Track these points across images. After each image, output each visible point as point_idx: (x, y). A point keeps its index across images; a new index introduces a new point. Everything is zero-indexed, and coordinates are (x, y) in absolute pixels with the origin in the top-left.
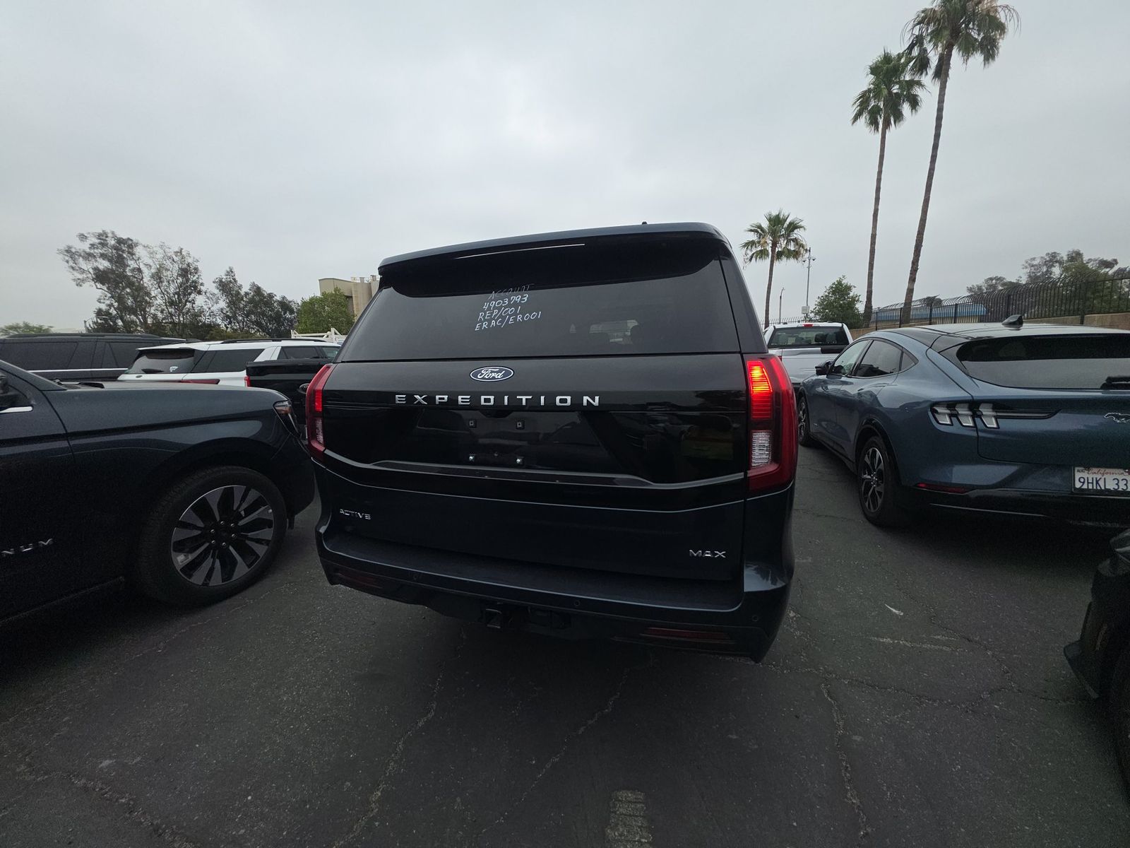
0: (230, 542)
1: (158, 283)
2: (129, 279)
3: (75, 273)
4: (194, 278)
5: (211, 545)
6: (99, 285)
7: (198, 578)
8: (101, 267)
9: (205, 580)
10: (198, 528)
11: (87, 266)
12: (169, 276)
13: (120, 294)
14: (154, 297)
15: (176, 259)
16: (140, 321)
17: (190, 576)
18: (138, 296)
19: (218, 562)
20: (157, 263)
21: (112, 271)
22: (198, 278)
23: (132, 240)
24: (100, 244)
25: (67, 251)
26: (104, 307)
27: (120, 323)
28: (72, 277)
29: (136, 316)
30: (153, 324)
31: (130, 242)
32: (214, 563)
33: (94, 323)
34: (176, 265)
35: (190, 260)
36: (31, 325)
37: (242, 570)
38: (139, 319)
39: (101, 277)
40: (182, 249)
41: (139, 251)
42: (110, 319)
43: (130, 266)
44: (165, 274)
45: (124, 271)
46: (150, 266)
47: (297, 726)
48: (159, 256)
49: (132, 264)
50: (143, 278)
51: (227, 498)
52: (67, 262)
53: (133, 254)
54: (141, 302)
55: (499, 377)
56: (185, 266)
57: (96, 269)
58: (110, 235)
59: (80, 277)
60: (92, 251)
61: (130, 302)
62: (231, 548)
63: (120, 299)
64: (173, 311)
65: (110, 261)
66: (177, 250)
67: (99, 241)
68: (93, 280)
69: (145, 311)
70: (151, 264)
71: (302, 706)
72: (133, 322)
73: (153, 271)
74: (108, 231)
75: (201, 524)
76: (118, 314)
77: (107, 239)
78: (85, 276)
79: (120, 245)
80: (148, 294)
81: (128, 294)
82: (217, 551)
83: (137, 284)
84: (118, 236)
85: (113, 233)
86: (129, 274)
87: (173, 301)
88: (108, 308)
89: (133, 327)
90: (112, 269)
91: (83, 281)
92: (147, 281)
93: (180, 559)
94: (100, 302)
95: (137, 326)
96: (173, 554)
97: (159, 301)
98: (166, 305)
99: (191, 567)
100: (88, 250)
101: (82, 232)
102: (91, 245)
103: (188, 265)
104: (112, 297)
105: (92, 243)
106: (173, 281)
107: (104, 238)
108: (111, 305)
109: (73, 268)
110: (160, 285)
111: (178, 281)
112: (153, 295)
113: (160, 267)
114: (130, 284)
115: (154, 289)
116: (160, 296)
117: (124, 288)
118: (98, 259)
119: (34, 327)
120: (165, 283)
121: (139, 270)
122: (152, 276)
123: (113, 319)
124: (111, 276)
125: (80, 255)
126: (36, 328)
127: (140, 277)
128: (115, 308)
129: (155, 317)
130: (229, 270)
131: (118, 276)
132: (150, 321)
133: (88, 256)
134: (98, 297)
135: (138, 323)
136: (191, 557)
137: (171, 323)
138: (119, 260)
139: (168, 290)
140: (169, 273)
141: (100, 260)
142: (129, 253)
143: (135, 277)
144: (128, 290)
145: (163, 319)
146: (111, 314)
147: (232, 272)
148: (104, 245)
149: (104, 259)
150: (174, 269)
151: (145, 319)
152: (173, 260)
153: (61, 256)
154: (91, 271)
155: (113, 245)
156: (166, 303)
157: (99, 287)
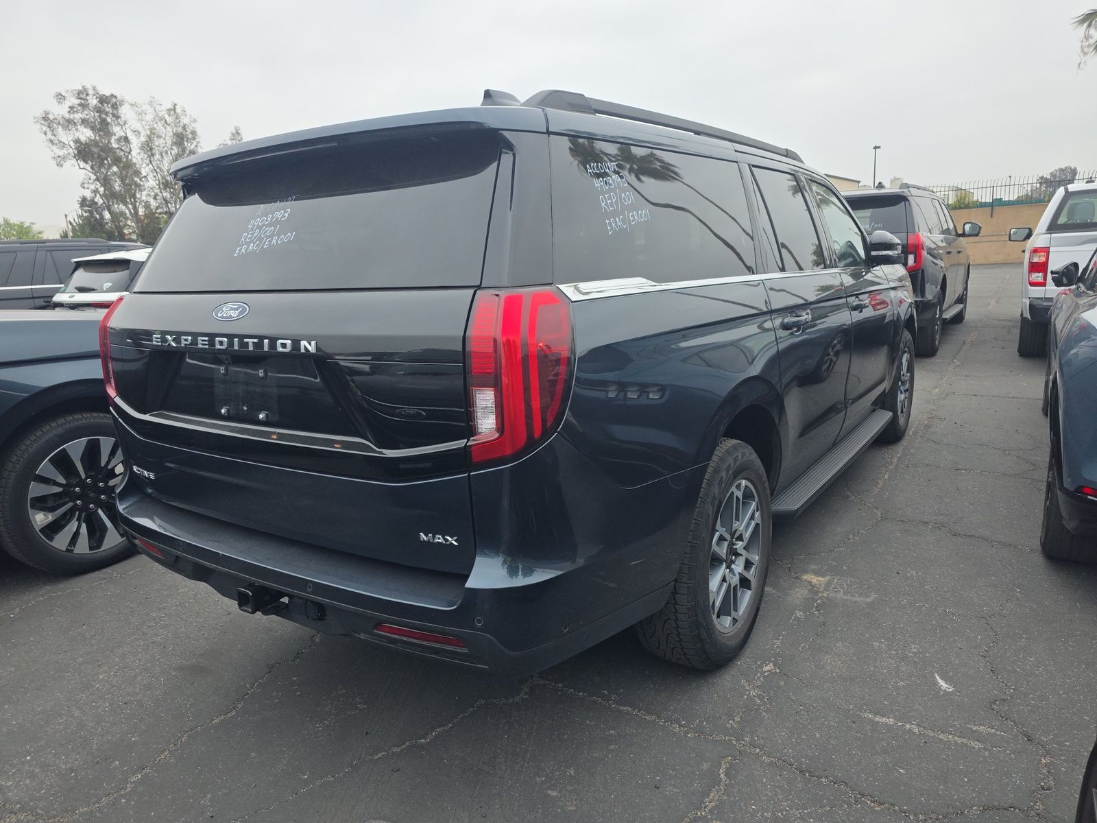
0: (100, 504)
1: (149, 157)
2: (115, 152)
3: (54, 148)
4: (192, 147)
5: (76, 504)
6: (82, 164)
7: (60, 542)
8: (83, 139)
9: (69, 545)
10: (59, 485)
11: (66, 137)
12: (162, 146)
13: (106, 176)
14: (145, 177)
15: (169, 119)
16: (130, 212)
17: (51, 539)
18: (126, 176)
19: (84, 526)
20: (147, 127)
21: (96, 143)
22: (196, 146)
23: (116, 97)
24: (79, 105)
25: (45, 119)
26: (88, 194)
27: (107, 215)
28: (52, 154)
29: (125, 204)
30: (146, 216)
31: (114, 100)
32: (79, 527)
33: (80, 217)
34: (169, 129)
35: (185, 121)
36: (11, 222)
37: (113, 539)
38: (130, 211)
39: (84, 152)
40: (175, 105)
41: (125, 111)
42: (96, 211)
43: (115, 135)
44: (157, 144)
45: (109, 142)
46: (139, 132)
47: (99, 704)
48: (149, 117)
49: (117, 131)
50: (131, 151)
51: (92, 452)
52: (45, 134)
53: (118, 117)
54: (130, 185)
55: (235, 316)
56: (180, 130)
57: (77, 141)
58: (91, 92)
59: (61, 153)
60: (72, 117)
61: (117, 186)
62: (100, 511)
63: (106, 182)
64: (169, 196)
65: (92, 129)
66: (170, 106)
67: (79, 101)
68: (75, 157)
69: (134, 196)
70: (140, 131)
71: (113, 686)
72: (122, 214)
73: (143, 139)
74: (89, 86)
75: (62, 480)
76: (104, 203)
77: (88, 98)
78: (65, 151)
79: (103, 105)
80: (137, 173)
81: (115, 173)
82: (84, 514)
83: (125, 160)
84: (100, 93)
85: (94, 89)
86: (115, 146)
87: (167, 181)
88: (93, 195)
89: (122, 221)
90: (95, 141)
91: (64, 158)
92: (137, 156)
93: (40, 519)
94: (84, 188)
95: (127, 219)
96: (31, 512)
97: (152, 182)
98: (160, 188)
99: (53, 529)
100: (67, 116)
101: (59, 91)
102: (70, 107)
103: (184, 127)
104: (97, 179)
105: (71, 104)
106: (166, 152)
107: (84, 96)
108: (96, 191)
109: (51, 141)
110: (152, 159)
111: (173, 153)
112: (144, 174)
113: (151, 132)
114: (117, 161)
115: (144, 165)
116: (151, 175)
117: (110, 166)
118: (79, 127)
119: (15, 225)
120: (157, 156)
121: (126, 139)
122: (142, 148)
123: (99, 210)
124: (95, 150)
125: (59, 124)
126: (18, 225)
127: (128, 150)
128: (100, 195)
129: (147, 206)
130: (234, 131)
131: (102, 150)
132: (141, 211)
133: (69, 123)
134: (81, 181)
135: (128, 215)
136: (50, 518)
137: (166, 213)
138: (102, 127)
139: (161, 166)
140: (162, 141)
141: (81, 128)
142: (114, 115)
143: (123, 150)
144: (115, 169)
145: (157, 208)
146: (96, 203)
147: (238, 134)
148: (84, 106)
149: (85, 127)
150: (167, 134)
151: (136, 209)
152: (166, 122)
153: (38, 126)
154: (72, 144)
155: (96, 105)
156: (159, 185)
157: (82, 167)
